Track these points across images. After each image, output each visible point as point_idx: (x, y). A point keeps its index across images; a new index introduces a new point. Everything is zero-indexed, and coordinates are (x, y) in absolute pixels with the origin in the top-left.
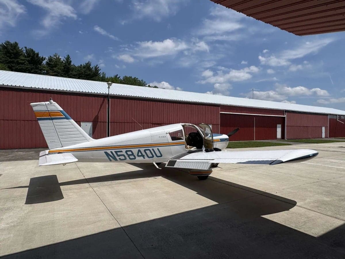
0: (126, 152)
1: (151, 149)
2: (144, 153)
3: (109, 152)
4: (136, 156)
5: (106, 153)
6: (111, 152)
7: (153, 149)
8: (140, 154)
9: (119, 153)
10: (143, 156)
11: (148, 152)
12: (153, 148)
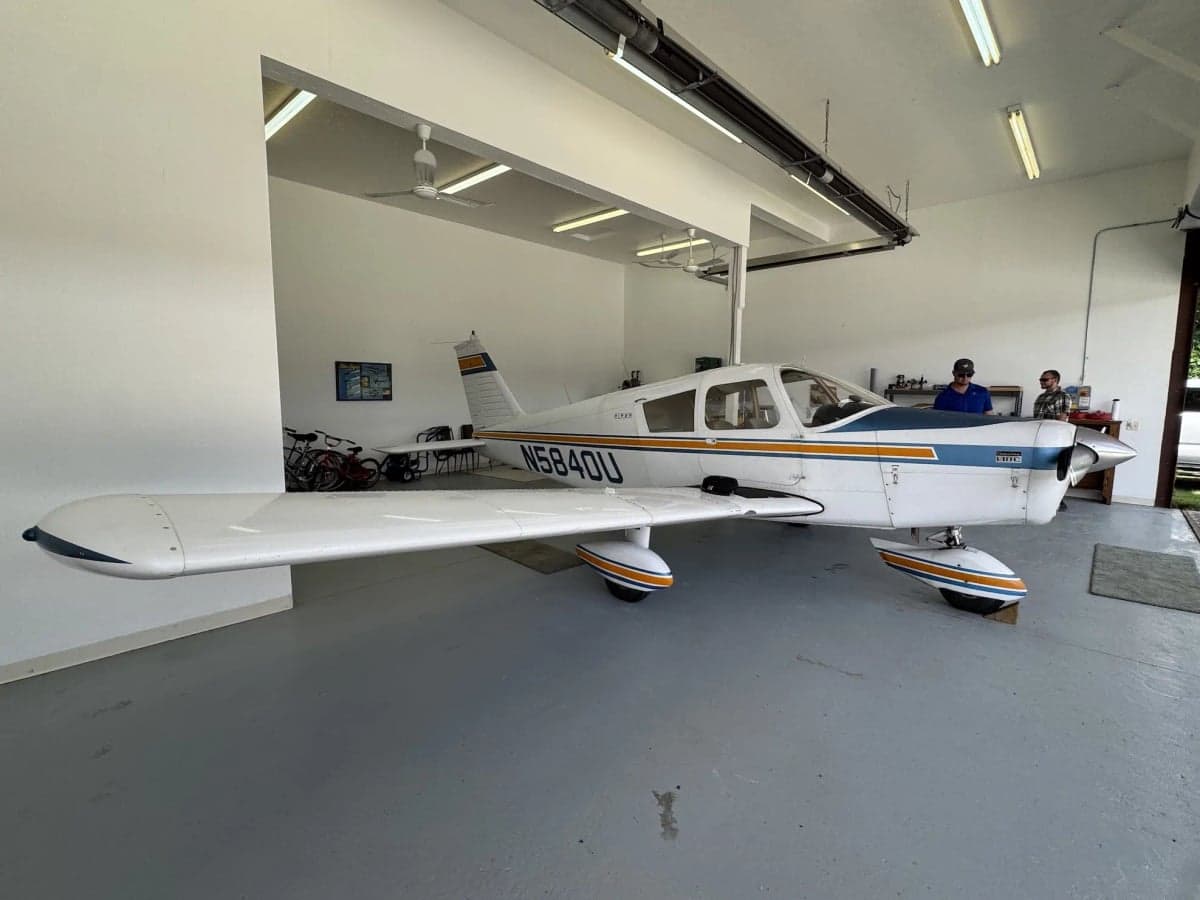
0: (552, 450)
1: (594, 451)
2: (582, 465)
3: (526, 445)
4: (568, 468)
5: (522, 447)
6: (529, 447)
7: (598, 453)
8: (574, 464)
9: (541, 454)
10: (581, 470)
11: (588, 458)
12: (598, 450)
